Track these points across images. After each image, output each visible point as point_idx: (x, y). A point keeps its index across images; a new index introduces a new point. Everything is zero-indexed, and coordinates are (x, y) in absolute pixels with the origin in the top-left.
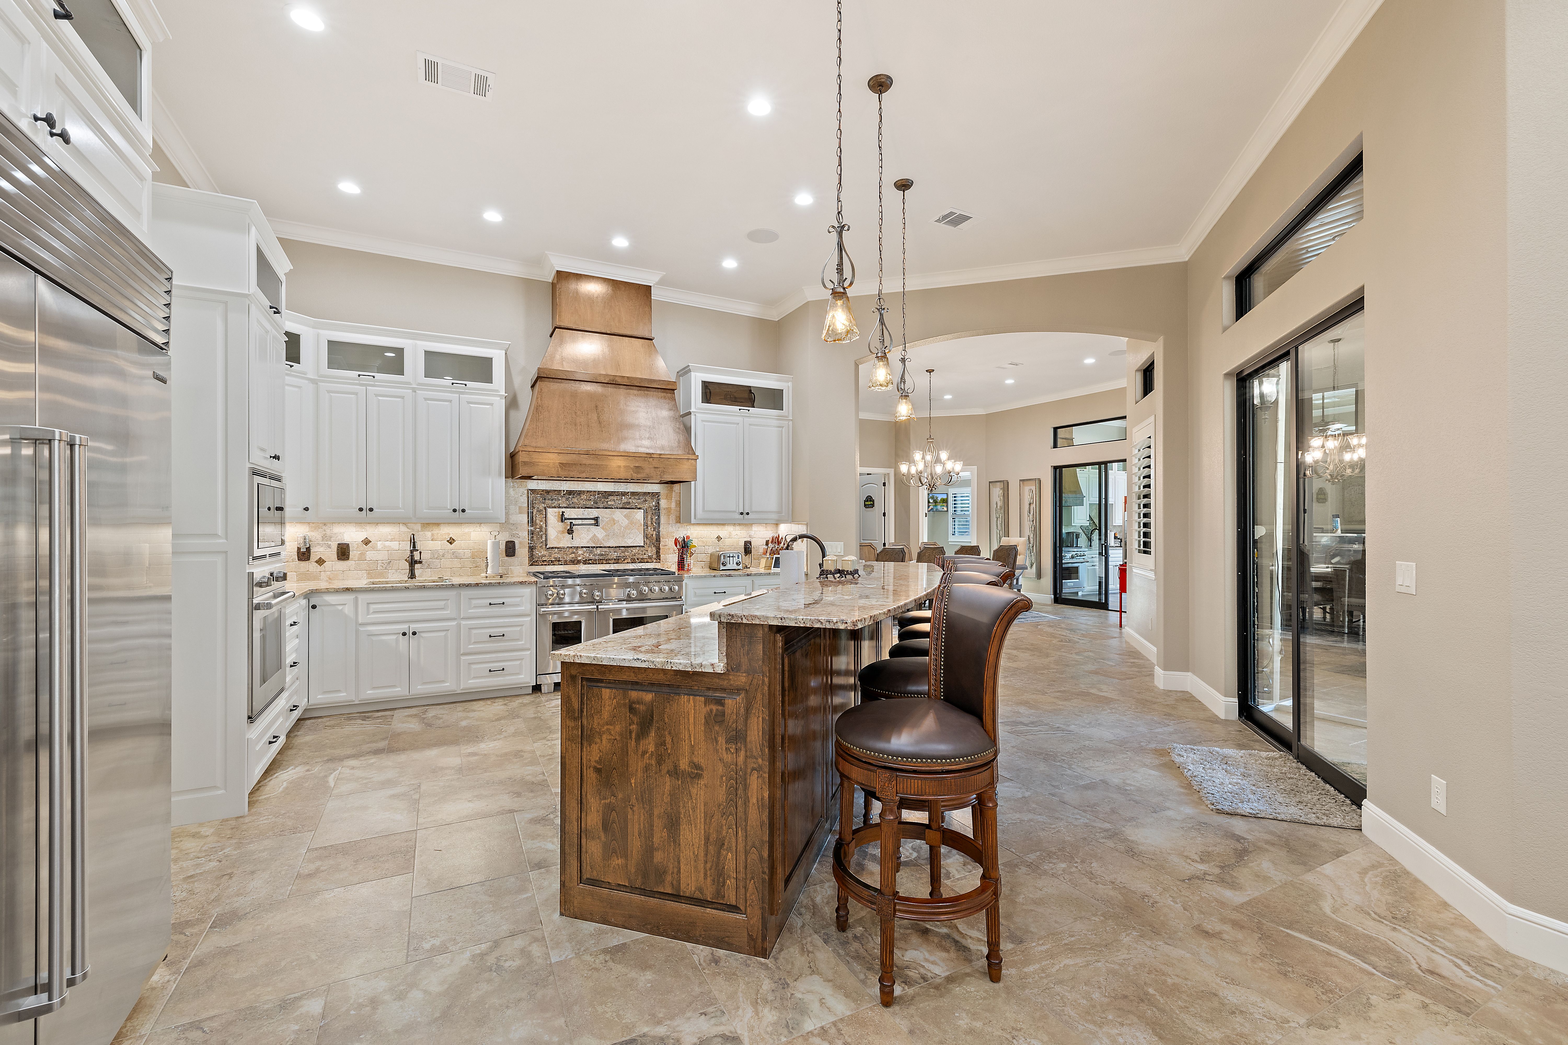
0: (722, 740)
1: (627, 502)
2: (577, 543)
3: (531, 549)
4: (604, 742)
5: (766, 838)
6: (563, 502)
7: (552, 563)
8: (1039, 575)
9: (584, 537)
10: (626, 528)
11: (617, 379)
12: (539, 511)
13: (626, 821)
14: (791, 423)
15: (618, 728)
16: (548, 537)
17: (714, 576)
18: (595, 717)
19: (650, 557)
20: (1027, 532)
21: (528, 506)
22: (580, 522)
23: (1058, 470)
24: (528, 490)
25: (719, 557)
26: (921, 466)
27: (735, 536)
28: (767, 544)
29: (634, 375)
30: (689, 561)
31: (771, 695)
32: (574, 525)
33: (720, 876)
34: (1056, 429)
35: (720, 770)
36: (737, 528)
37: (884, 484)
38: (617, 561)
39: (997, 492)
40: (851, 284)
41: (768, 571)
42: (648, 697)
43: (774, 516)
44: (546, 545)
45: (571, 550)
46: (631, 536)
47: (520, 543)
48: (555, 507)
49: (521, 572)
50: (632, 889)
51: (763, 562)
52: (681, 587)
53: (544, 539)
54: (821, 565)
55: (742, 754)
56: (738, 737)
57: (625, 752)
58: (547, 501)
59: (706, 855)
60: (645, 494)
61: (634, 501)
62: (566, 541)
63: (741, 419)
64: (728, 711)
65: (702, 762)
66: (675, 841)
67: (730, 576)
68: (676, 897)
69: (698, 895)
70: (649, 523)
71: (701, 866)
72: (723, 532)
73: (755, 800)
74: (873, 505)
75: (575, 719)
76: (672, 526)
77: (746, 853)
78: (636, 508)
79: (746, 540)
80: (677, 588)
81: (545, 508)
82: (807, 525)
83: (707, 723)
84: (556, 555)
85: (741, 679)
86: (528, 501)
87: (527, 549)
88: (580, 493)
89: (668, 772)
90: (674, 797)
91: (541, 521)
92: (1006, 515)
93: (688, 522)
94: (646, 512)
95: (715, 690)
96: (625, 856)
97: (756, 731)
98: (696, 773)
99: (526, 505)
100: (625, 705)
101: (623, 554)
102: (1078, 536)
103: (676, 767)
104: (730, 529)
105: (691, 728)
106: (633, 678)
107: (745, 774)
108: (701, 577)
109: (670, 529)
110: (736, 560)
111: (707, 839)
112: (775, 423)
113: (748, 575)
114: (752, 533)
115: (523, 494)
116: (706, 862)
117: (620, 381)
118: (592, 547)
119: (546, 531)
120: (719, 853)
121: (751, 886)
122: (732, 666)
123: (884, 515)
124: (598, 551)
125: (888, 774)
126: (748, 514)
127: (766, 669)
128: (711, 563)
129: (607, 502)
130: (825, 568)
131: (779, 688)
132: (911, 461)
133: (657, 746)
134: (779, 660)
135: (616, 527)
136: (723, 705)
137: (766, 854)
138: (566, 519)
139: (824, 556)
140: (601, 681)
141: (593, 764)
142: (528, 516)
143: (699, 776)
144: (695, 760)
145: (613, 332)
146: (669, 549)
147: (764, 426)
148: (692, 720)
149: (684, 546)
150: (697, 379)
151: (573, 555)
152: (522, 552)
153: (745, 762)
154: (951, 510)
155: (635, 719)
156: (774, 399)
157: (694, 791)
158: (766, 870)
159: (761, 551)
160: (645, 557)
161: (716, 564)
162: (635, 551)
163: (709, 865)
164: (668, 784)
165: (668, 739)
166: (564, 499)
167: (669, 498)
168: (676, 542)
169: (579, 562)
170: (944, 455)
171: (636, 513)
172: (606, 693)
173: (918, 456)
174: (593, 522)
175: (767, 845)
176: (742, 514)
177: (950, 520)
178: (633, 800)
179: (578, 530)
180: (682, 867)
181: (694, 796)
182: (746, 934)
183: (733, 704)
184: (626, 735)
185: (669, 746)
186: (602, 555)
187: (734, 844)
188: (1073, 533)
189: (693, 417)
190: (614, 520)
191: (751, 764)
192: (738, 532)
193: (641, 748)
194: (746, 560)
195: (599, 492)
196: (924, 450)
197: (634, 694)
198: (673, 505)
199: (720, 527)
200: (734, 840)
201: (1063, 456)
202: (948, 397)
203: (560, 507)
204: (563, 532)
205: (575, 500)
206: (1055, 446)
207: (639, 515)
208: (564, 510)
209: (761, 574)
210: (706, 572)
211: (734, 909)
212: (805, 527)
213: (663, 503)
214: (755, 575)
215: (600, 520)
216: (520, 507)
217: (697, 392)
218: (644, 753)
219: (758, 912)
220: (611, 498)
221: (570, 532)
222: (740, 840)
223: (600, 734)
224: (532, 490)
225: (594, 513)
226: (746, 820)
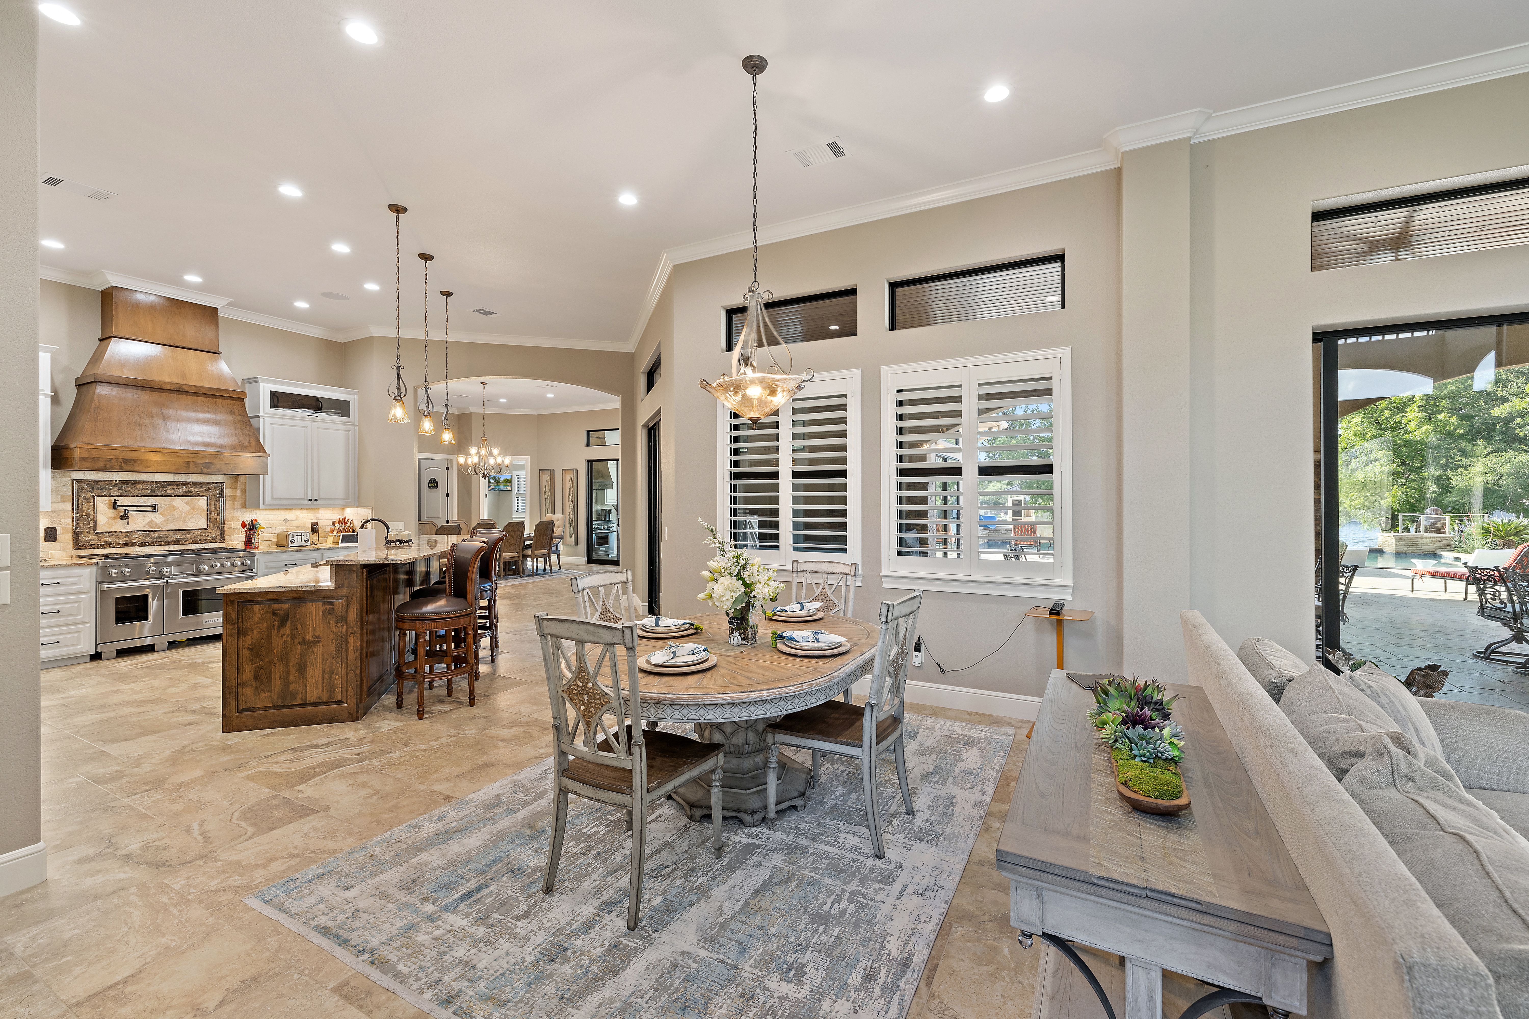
0: (332, 622)
1: (189, 491)
2: (129, 528)
3: (76, 535)
4: (255, 634)
5: (359, 664)
6: (114, 491)
7: (102, 546)
8: (576, 543)
9: (139, 522)
10: (187, 513)
11: (184, 387)
12: (86, 499)
13: (270, 672)
14: (357, 428)
15: (265, 625)
16: (98, 523)
17: (285, 552)
18: (249, 621)
19: (214, 538)
20: (568, 510)
21: (73, 495)
22: (135, 509)
23: (590, 463)
24: (72, 480)
25: (287, 536)
26: (475, 459)
27: (302, 519)
28: (334, 524)
29: (201, 385)
30: (257, 540)
31: (361, 598)
32: (129, 512)
33: (331, 688)
34: (588, 432)
35: (332, 636)
36: (305, 511)
37: (448, 469)
38: (177, 543)
39: (546, 477)
40: (405, 396)
41: (337, 546)
42: (286, 606)
43: (341, 502)
44: (94, 530)
45: (124, 535)
46: (193, 520)
47: (63, 529)
48: (105, 496)
49: (64, 555)
50: (275, 707)
51: (330, 539)
52: (253, 561)
53: (92, 524)
54: (386, 538)
55: (345, 627)
56: (342, 619)
57: (269, 636)
58: (95, 490)
59: (323, 680)
60: (208, 483)
61: (196, 490)
62: (120, 526)
63: (309, 423)
64: (336, 608)
65: (321, 634)
66: (303, 677)
67: (300, 551)
68: (305, 705)
69: (318, 700)
70: (213, 508)
71: (320, 686)
72: (291, 515)
73: (352, 648)
74: (436, 487)
75: (234, 624)
76: (237, 511)
77: (347, 674)
78: (199, 496)
79: (313, 521)
80: (249, 562)
81: (93, 497)
82: (372, 509)
83: (323, 615)
84: (106, 539)
85: (344, 591)
86: (73, 490)
87: (71, 535)
88: (135, 483)
89: (299, 643)
90: (303, 655)
91: (88, 509)
92: (553, 496)
93: (257, 507)
94: (209, 499)
95: (329, 598)
96: (271, 691)
97: (353, 615)
98: (317, 640)
99: (70, 494)
100: (270, 612)
101: (184, 536)
102: (609, 512)
103: (304, 640)
104: (298, 512)
105: (314, 619)
106: (275, 597)
107: (346, 637)
108: (268, 553)
109: (236, 513)
110: (304, 538)
111: (324, 672)
112: (343, 427)
113: (318, 550)
114: (319, 516)
115: (66, 483)
116: (323, 683)
117: (186, 388)
118: (149, 531)
119: (94, 518)
120: (331, 677)
121: (350, 689)
122: (339, 586)
123: (448, 495)
124: (156, 534)
125: (421, 622)
126: (316, 500)
127: (358, 585)
128: (278, 541)
129: (166, 491)
130: (389, 539)
131: (365, 594)
132: (468, 454)
133: (291, 630)
134: (365, 581)
135: (176, 513)
136: (333, 605)
137: (358, 672)
138: (119, 506)
139: (388, 532)
140: (252, 601)
141: (247, 646)
142: (73, 504)
143: (319, 642)
144: (316, 634)
145: (177, 344)
146: (234, 531)
147: (331, 429)
148: (314, 615)
149: (251, 528)
150: (265, 390)
151: (127, 539)
152: (65, 537)
153: (346, 631)
154: (515, 490)
155: (277, 619)
156: (341, 408)
157: (315, 650)
158: (359, 680)
159: (328, 530)
160: (208, 538)
161: (282, 543)
162: (199, 533)
163: (324, 685)
164: (299, 649)
165: (299, 626)
166: (116, 488)
167: (234, 486)
168: (244, 525)
169: (134, 545)
170: (495, 451)
171: (199, 500)
172: (256, 607)
173: (473, 450)
174: (150, 508)
175: (359, 668)
176: (310, 500)
177: (514, 498)
178: (276, 661)
179: (132, 516)
180: (308, 689)
181: (315, 652)
182: (347, 713)
183: (339, 603)
184: (270, 628)
185: (299, 629)
186: (161, 537)
187: (340, 671)
188: (606, 510)
189: (261, 420)
190: (174, 507)
191: (350, 631)
192: (305, 515)
193: (281, 633)
194: (314, 538)
195: (157, 482)
196: (478, 446)
197: (276, 606)
198: (238, 493)
199: (287, 512)
200: (340, 669)
201: (595, 453)
202: (503, 400)
203: (111, 496)
204: (115, 518)
205: (129, 489)
206: (588, 445)
207: (202, 502)
208: (116, 498)
209: (330, 549)
210: (273, 548)
211: (340, 702)
212: (370, 511)
213: (228, 491)
214: (324, 549)
215: (158, 507)
216: (62, 496)
217: (265, 400)
218: (283, 635)
219: (354, 701)
220: (170, 487)
221: (124, 517)
222: (343, 669)
223: (252, 630)
224: (77, 480)
225: (152, 500)
226: (347, 659)
